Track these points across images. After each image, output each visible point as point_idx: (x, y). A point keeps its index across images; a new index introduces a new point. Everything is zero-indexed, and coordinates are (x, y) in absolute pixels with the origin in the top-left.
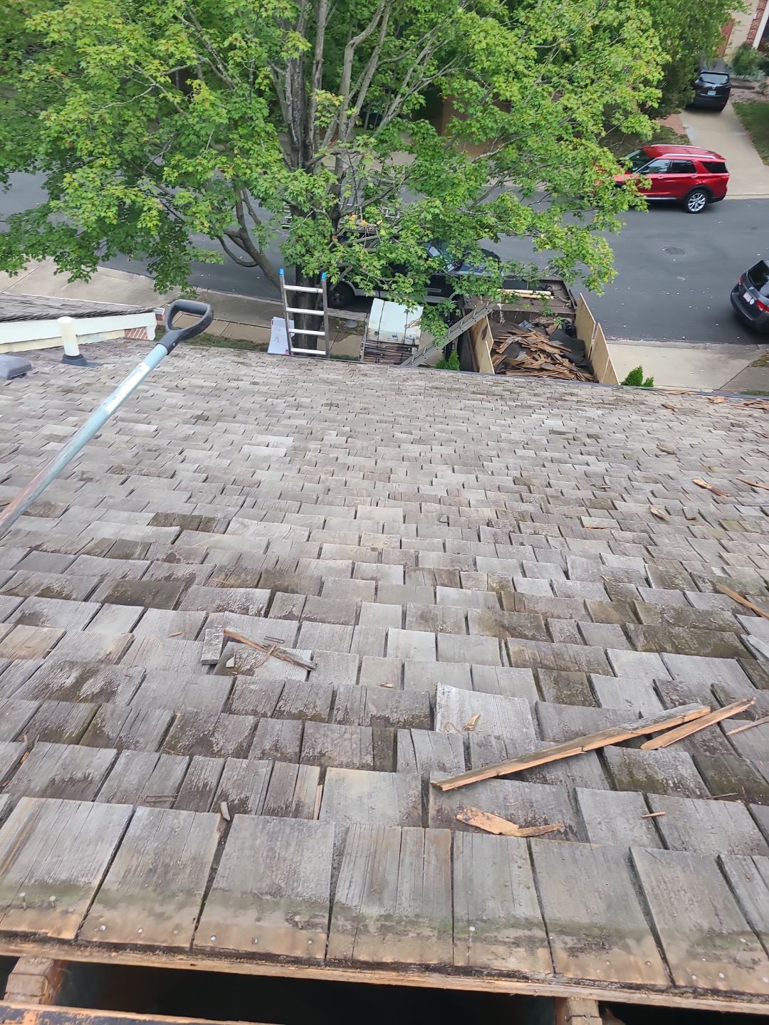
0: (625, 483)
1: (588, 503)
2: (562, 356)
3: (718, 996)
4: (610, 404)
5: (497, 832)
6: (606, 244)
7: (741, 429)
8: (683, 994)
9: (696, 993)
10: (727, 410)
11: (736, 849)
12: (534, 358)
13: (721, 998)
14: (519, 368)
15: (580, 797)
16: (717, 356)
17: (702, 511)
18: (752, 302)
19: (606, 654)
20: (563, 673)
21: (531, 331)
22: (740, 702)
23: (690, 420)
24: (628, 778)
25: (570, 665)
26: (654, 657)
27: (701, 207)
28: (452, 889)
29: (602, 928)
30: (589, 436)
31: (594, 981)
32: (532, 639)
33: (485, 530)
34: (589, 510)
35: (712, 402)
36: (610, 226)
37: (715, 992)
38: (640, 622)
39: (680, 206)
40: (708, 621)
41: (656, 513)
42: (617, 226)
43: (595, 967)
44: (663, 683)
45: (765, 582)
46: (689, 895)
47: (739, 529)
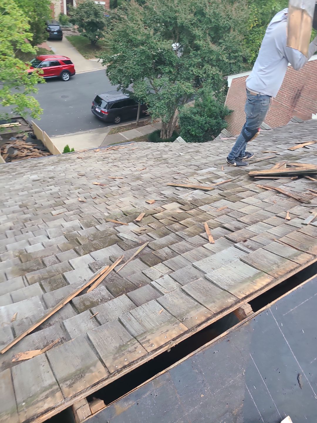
0: (67, 192)
1: (53, 206)
2: (34, 148)
3: (126, 368)
4: (56, 163)
5: (32, 357)
6: (34, 98)
7: (107, 159)
8: (114, 375)
9: (119, 371)
10: (101, 153)
11: (125, 312)
12: (22, 152)
13: (127, 368)
14: (16, 158)
15: (65, 324)
16: (94, 134)
17: (98, 194)
18: (100, 111)
19: (69, 263)
20: (52, 278)
21: (16, 141)
22: (119, 259)
23: (89, 161)
24: (83, 307)
25: (55, 273)
26: (88, 256)
27: (68, 78)
28: (15, 392)
29: (80, 370)
30: (50, 178)
31: (81, 391)
32: (37, 270)
33: (9, 232)
34: (54, 208)
35: (95, 152)
36: (32, 91)
37: (125, 367)
38: (81, 244)
39: (60, 79)
40: (105, 234)
41: (81, 200)
42: (36, 91)
43: (80, 386)
44: (92, 264)
45: (123, 212)
46: (110, 338)
47: (112, 196)
